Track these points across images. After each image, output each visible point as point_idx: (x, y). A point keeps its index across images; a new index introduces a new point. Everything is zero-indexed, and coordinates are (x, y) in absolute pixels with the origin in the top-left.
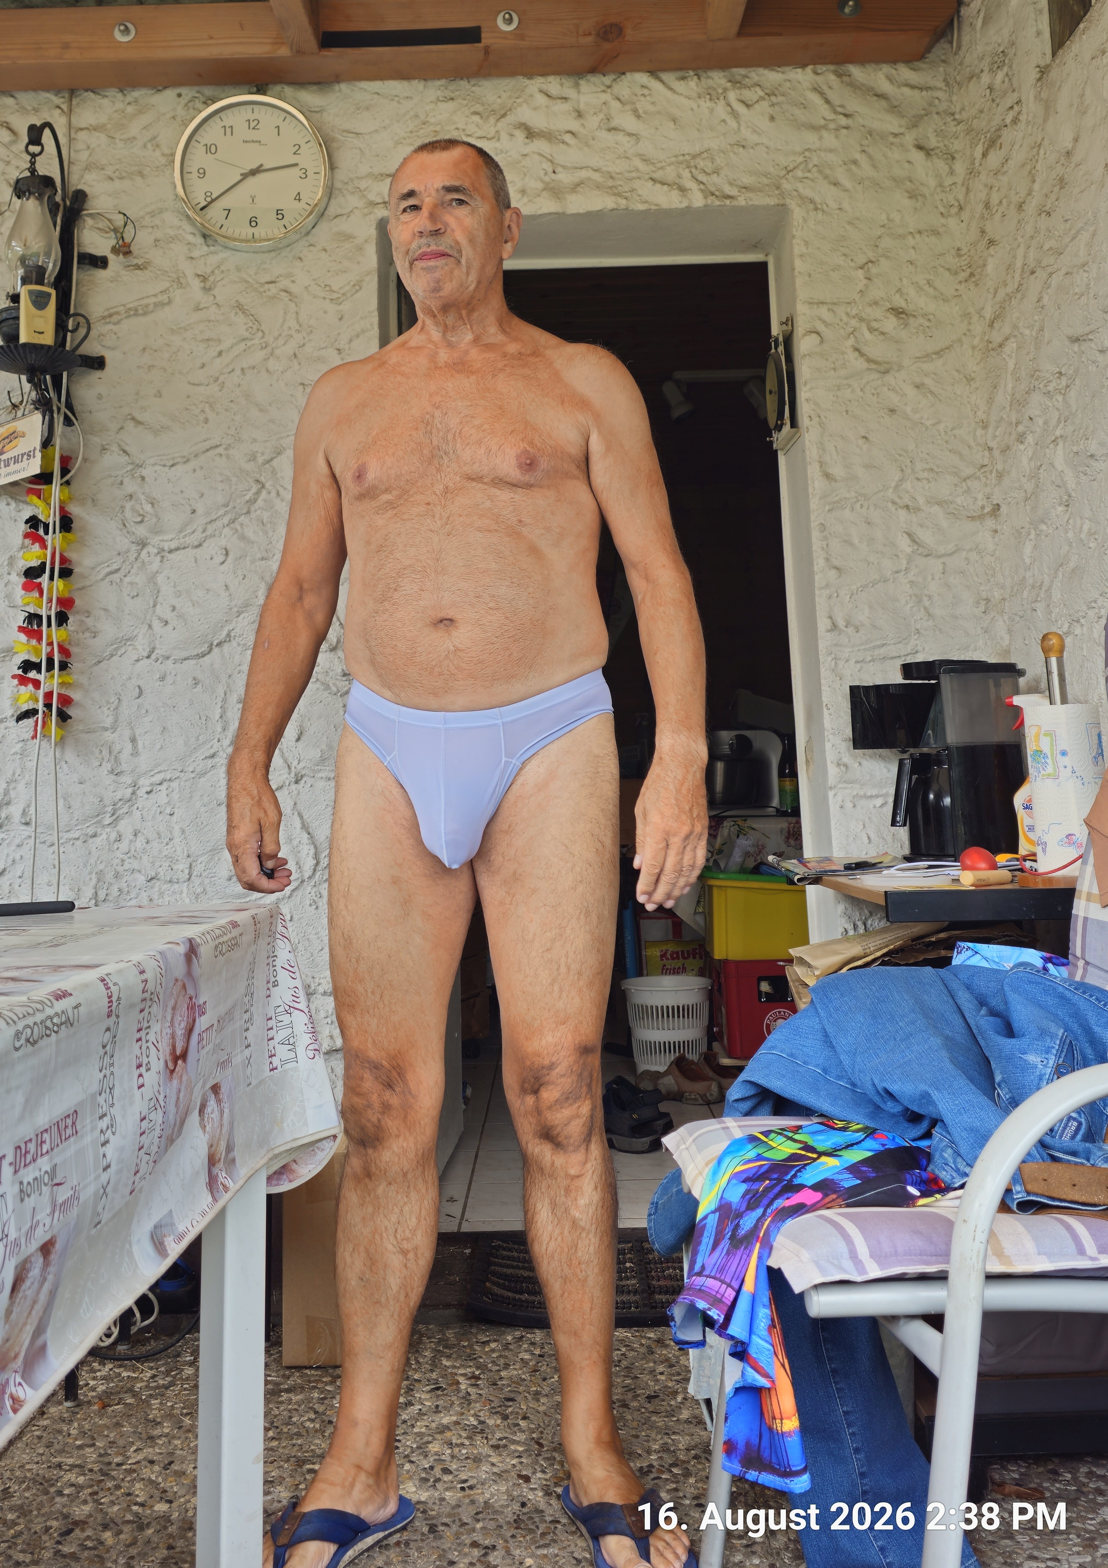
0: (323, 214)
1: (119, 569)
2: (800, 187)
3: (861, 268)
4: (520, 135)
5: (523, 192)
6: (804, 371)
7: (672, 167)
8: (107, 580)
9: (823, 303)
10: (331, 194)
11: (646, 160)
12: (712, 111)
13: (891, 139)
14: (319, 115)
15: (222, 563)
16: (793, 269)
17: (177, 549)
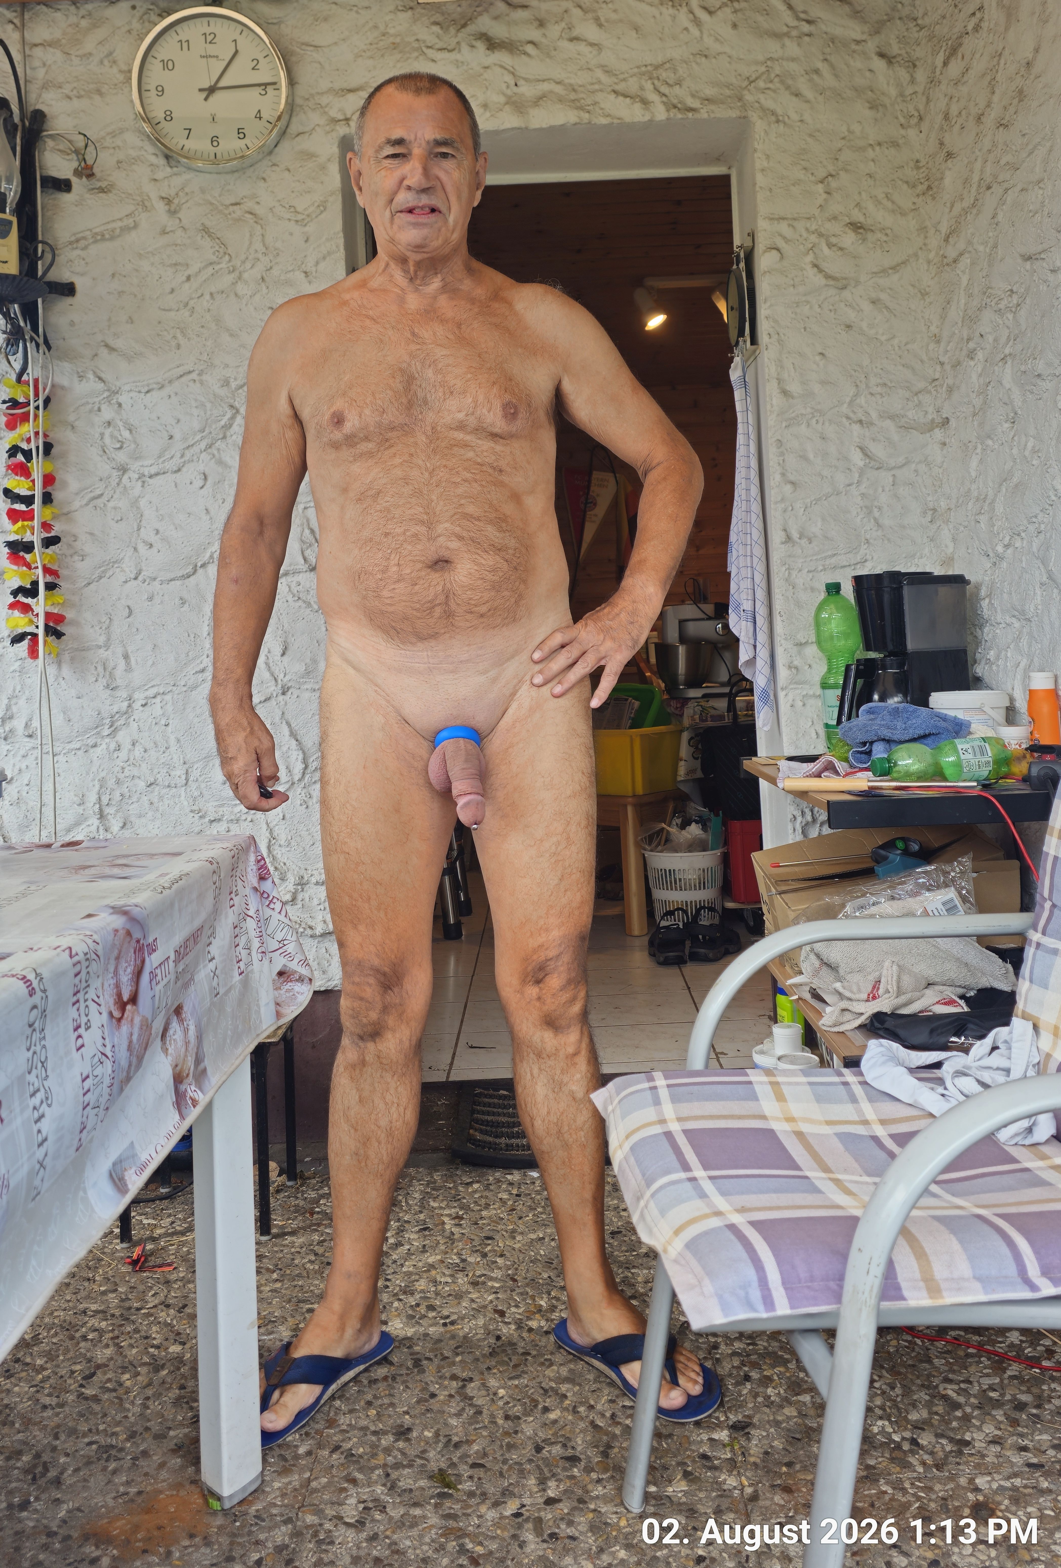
0: (284, 132)
1: (102, 495)
2: (762, 98)
3: (821, 182)
4: (481, 46)
5: (485, 106)
6: (764, 287)
7: (635, 79)
8: (91, 505)
9: (783, 219)
10: (292, 111)
11: (608, 72)
12: (674, 18)
13: (854, 46)
14: (276, 27)
15: (202, 487)
16: (755, 184)
17: (157, 474)
